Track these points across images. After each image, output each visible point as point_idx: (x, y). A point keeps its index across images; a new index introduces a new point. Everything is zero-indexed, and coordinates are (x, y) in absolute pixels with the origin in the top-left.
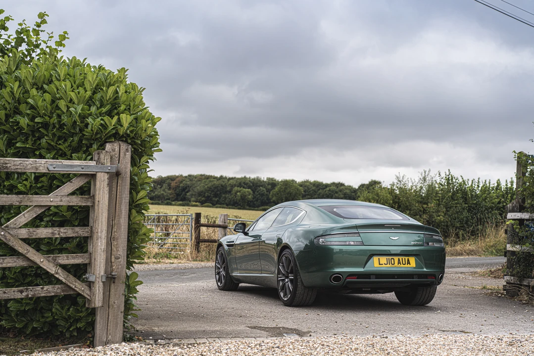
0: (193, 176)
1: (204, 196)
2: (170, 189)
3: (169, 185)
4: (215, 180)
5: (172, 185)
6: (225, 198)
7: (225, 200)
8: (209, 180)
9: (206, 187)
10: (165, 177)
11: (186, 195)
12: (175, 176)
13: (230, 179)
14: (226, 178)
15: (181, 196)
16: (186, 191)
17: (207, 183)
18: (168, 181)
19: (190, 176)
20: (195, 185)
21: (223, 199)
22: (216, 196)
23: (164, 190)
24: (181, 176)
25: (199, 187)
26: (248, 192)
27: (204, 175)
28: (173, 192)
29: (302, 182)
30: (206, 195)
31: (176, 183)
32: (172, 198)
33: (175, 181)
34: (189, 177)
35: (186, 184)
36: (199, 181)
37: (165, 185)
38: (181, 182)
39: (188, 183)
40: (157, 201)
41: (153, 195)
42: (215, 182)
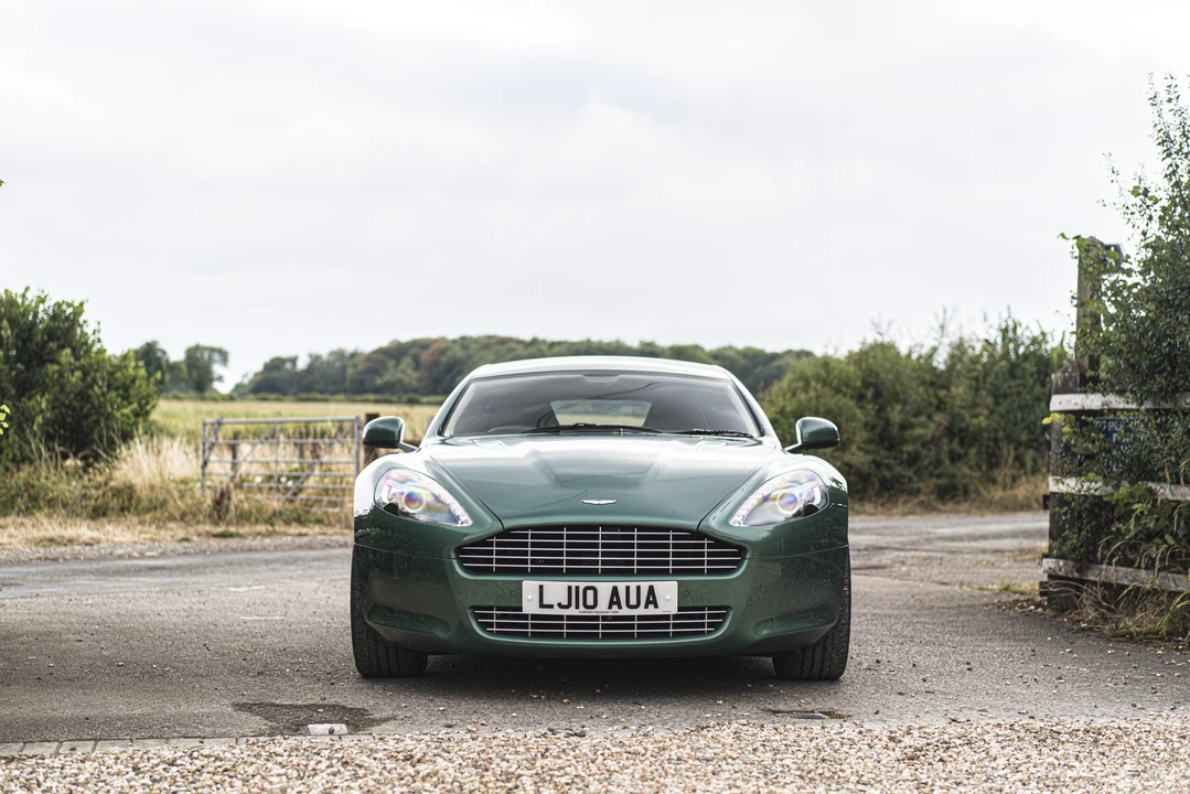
0: (470, 338)
2: (417, 366)
3: (416, 359)
4: (520, 347)
5: (423, 358)
8: (506, 346)
10: (406, 343)
12: (429, 339)
13: (554, 344)
14: (544, 342)
15: (445, 383)
16: (455, 372)
17: (501, 354)
18: (413, 351)
19: (463, 338)
20: (475, 359)
23: (403, 372)
24: (443, 340)
27: (494, 337)
28: (427, 375)
29: (719, 350)
31: (432, 355)
32: (424, 388)
33: (430, 351)
34: (463, 343)
35: (455, 357)
36: (484, 349)
37: (407, 361)
38: (443, 352)
39: (459, 354)
40: (387, 396)
41: (379, 381)
42: (522, 351)
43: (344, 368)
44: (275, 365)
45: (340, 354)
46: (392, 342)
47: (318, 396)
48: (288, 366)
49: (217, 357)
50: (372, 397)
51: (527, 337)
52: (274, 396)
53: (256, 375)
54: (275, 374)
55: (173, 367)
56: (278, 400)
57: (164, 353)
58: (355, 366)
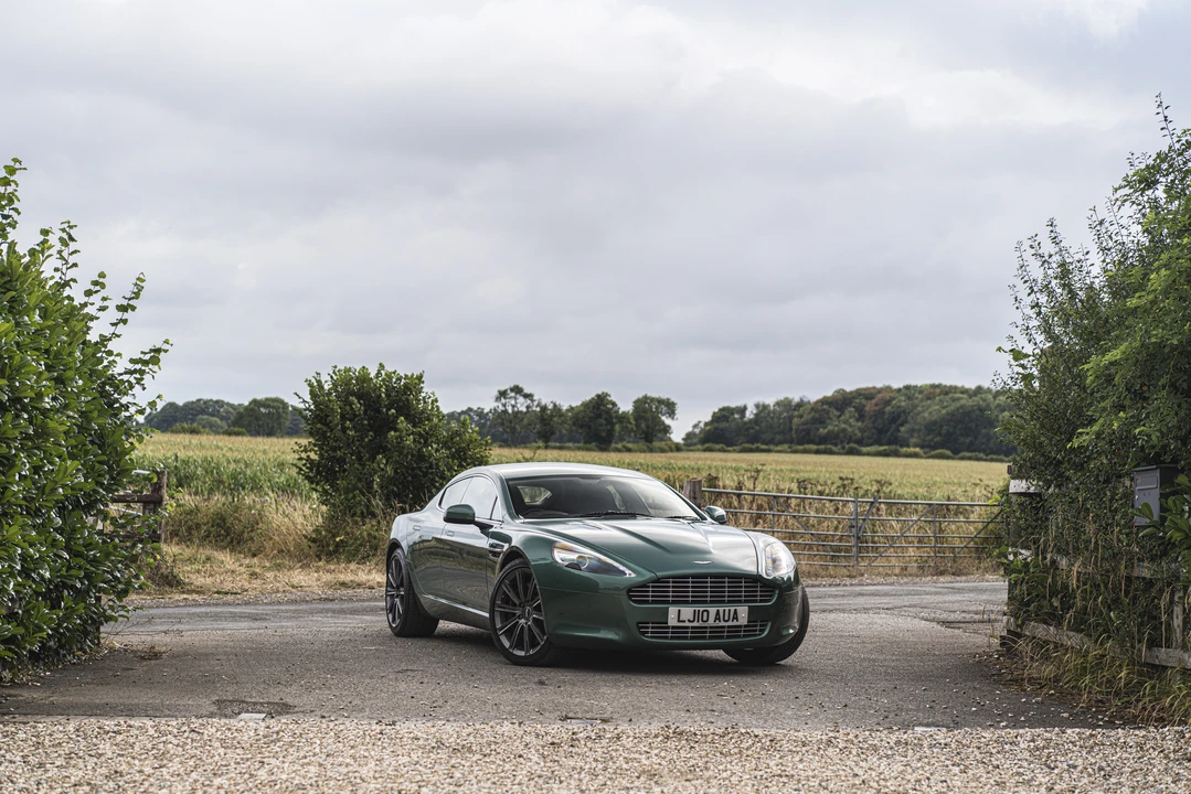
0: (915, 388)
1: (939, 434)
2: (861, 417)
3: (860, 409)
4: (965, 396)
5: (867, 409)
6: (989, 438)
7: (988, 440)
8: (950, 395)
9: (944, 411)
10: (851, 393)
11: (899, 431)
12: (874, 388)
15: (889, 434)
16: (899, 422)
17: (945, 404)
18: (857, 401)
19: (907, 388)
20: (919, 409)
21: (984, 440)
22: (966, 432)
23: (847, 422)
24: (888, 389)
25: (933, 411)
27: (939, 386)
28: (871, 425)
30: (944, 432)
31: (876, 405)
32: (869, 438)
33: (874, 401)
34: (908, 392)
35: (899, 407)
36: (929, 398)
37: (850, 410)
38: (888, 402)
39: (903, 404)
40: (830, 447)
41: (822, 431)
42: (965, 401)
43: (791, 418)
44: (724, 415)
45: (785, 404)
46: (838, 391)
47: (762, 446)
48: (737, 415)
49: (664, 409)
50: (814, 447)
51: (971, 385)
52: (718, 446)
53: (706, 424)
54: (723, 425)
55: (623, 418)
56: (723, 450)
57: (614, 404)
58: (801, 416)
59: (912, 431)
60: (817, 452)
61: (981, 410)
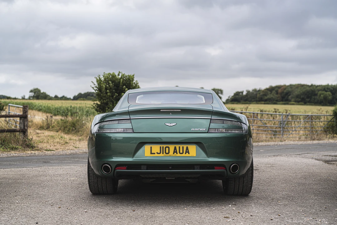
0: (293, 85)
1: (300, 98)
2: (277, 93)
3: (277, 91)
4: (308, 87)
5: (279, 91)
6: (315, 99)
8: (303, 87)
9: (301, 92)
10: (274, 87)
11: (288, 97)
12: (281, 86)
13: (318, 86)
14: (315, 85)
15: (285, 98)
16: (289, 94)
17: (302, 89)
18: (276, 89)
19: (291, 85)
20: (294, 91)
21: (313, 100)
22: (308, 97)
23: (273, 95)
24: (285, 85)
25: (297, 92)
26: (329, 94)
27: (300, 84)
28: (280, 96)
31: (282, 90)
32: (279, 99)
35: (288, 90)
36: (297, 88)
37: (274, 92)
38: (285, 89)
40: (268, 102)
41: (266, 98)
42: (308, 89)
43: (256, 94)
44: (237, 94)
45: (255, 90)
46: (270, 86)
47: (248, 102)
48: (241, 94)
49: (220, 92)
50: (263, 102)
51: (310, 84)
52: (236, 102)
53: (232, 97)
54: (237, 96)
56: (237, 104)
58: (259, 94)
59: (292, 98)
60: (264, 104)
61: (312, 91)
